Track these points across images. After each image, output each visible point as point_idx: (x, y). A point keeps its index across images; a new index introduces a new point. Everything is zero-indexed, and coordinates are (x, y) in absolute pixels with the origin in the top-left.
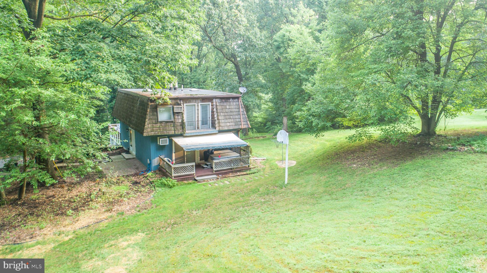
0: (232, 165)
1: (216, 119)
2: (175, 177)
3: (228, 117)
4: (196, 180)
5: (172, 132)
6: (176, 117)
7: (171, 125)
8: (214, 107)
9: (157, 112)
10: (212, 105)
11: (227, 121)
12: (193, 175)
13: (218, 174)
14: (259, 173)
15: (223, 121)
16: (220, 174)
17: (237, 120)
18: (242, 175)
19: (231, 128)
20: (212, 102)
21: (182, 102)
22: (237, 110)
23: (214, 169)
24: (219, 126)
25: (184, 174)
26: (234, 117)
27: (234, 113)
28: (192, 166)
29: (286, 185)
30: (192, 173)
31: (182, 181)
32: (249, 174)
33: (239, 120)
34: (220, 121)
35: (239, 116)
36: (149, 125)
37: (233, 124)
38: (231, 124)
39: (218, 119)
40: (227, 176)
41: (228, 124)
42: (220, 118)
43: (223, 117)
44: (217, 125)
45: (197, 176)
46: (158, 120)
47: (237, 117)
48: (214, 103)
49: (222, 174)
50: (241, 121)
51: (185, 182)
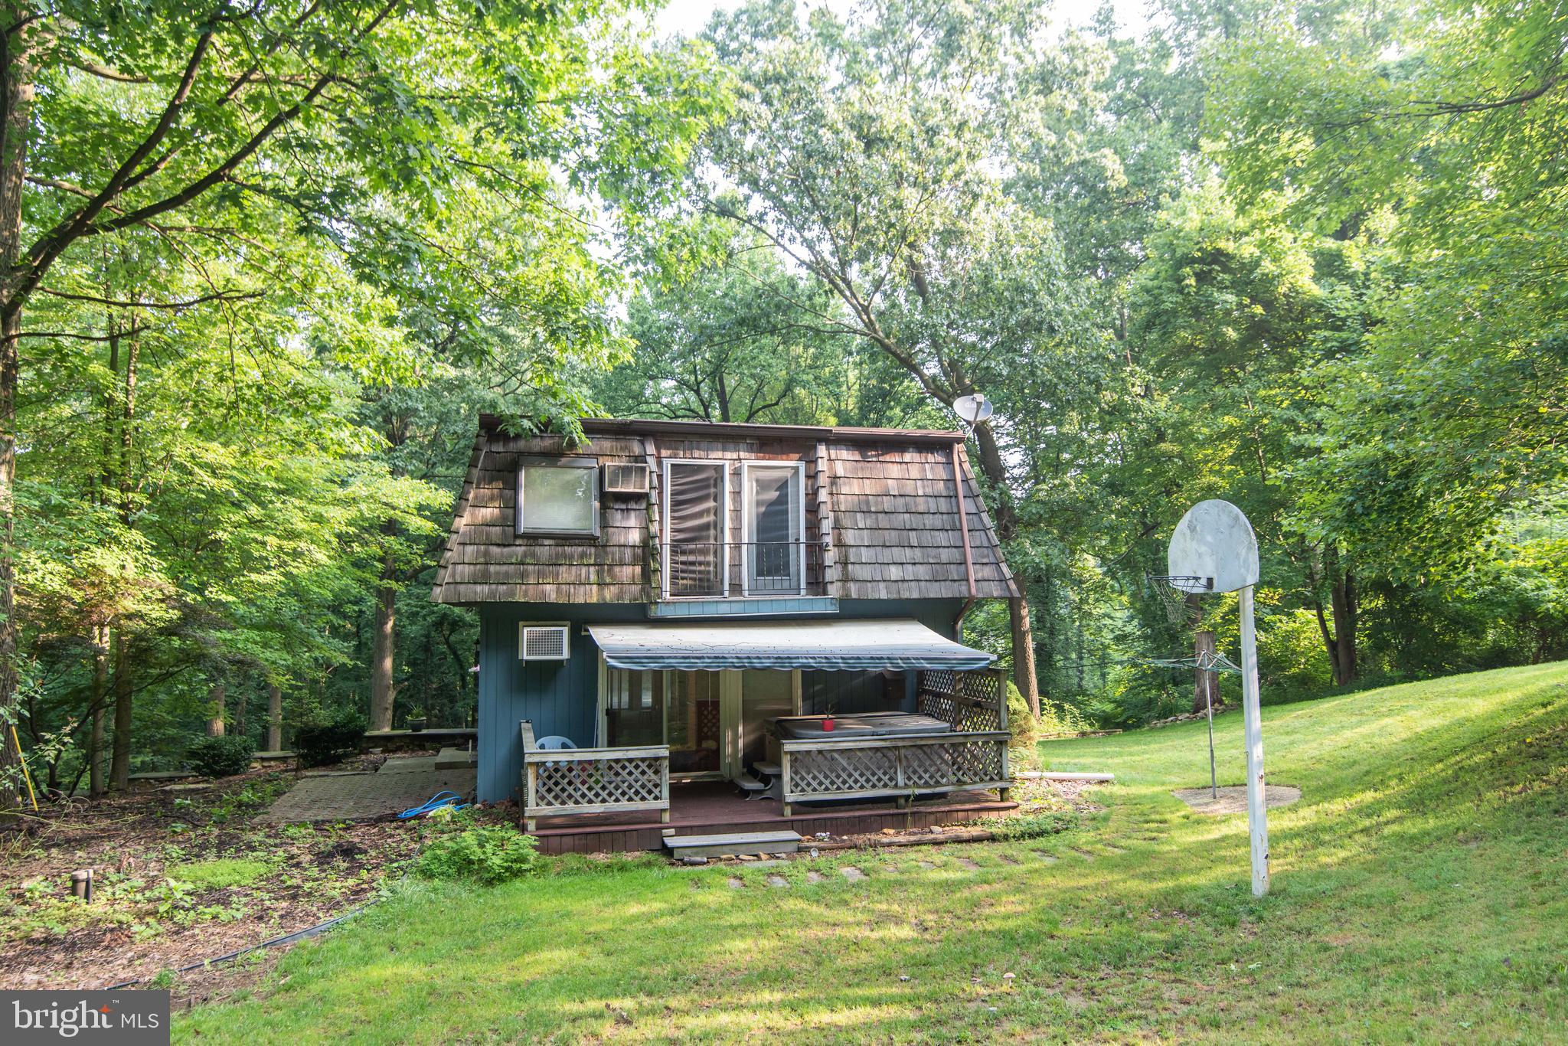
0: (901, 779)
1: (829, 540)
2: (543, 823)
3: (892, 537)
4: (668, 851)
5: (590, 595)
6: (617, 519)
7: (582, 556)
8: (823, 480)
9: (514, 487)
10: (812, 476)
11: (887, 555)
12: (654, 816)
13: (807, 828)
14: (1067, 837)
15: (866, 555)
16: (824, 825)
17: (945, 555)
18: (959, 841)
19: (913, 593)
20: (812, 461)
21: (651, 449)
22: (943, 504)
23: (790, 797)
24: (845, 579)
25: (597, 808)
26: (927, 538)
27: (929, 521)
28: (653, 763)
29: (1263, 901)
30: (651, 804)
31: (588, 850)
32: (1006, 837)
33: (955, 554)
34: (852, 551)
35: (951, 538)
36: (470, 549)
37: (922, 571)
38: (910, 572)
39: (840, 544)
40: (860, 839)
41: (894, 572)
42: (849, 537)
43: (866, 538)
44: (831, 574)
45: (681, 831)
46: (515, 523)
47: (942, 538)
48: (822, 465)
49: (837, 828)
50: (964, 563)
51: (601, 858)
